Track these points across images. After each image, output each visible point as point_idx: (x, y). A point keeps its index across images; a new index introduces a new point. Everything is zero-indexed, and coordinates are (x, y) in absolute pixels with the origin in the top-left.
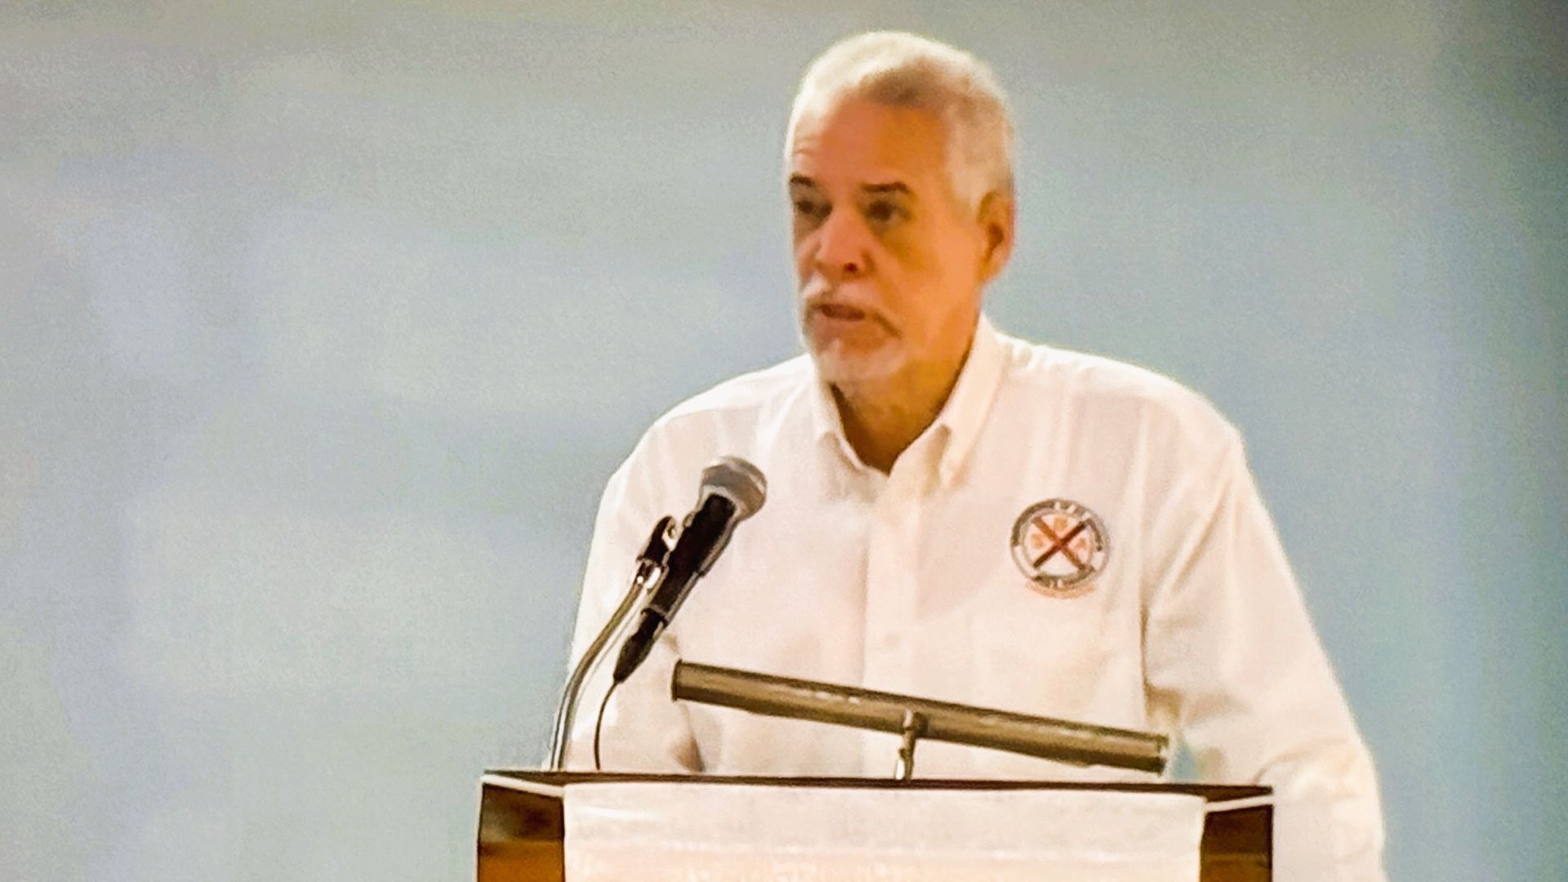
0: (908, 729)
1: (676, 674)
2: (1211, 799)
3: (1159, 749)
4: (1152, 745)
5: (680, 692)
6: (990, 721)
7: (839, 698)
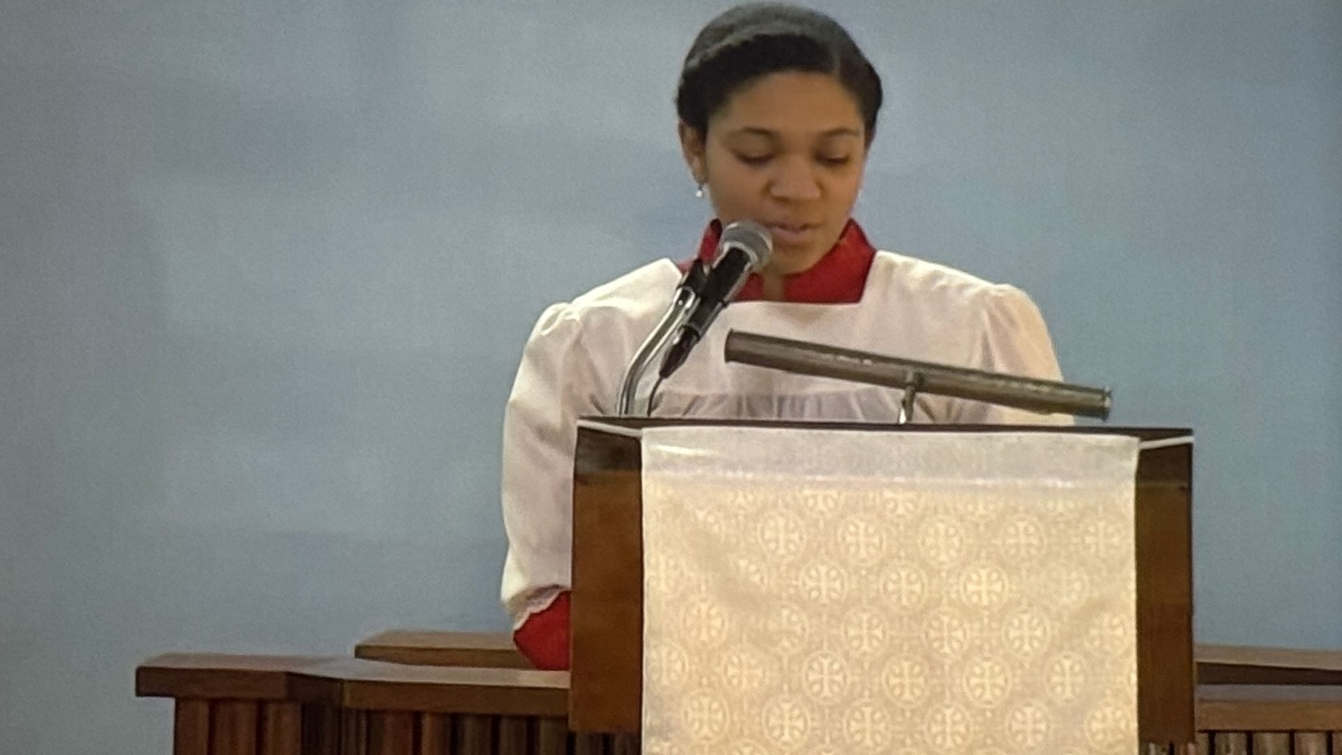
0: (909, 384)
1: (727, 343)
2: (1144, 439)
3: (1103, 399)
4: (1099, 397)
5: (730, 356)
6: (973, 378)
7: (856, 361)
